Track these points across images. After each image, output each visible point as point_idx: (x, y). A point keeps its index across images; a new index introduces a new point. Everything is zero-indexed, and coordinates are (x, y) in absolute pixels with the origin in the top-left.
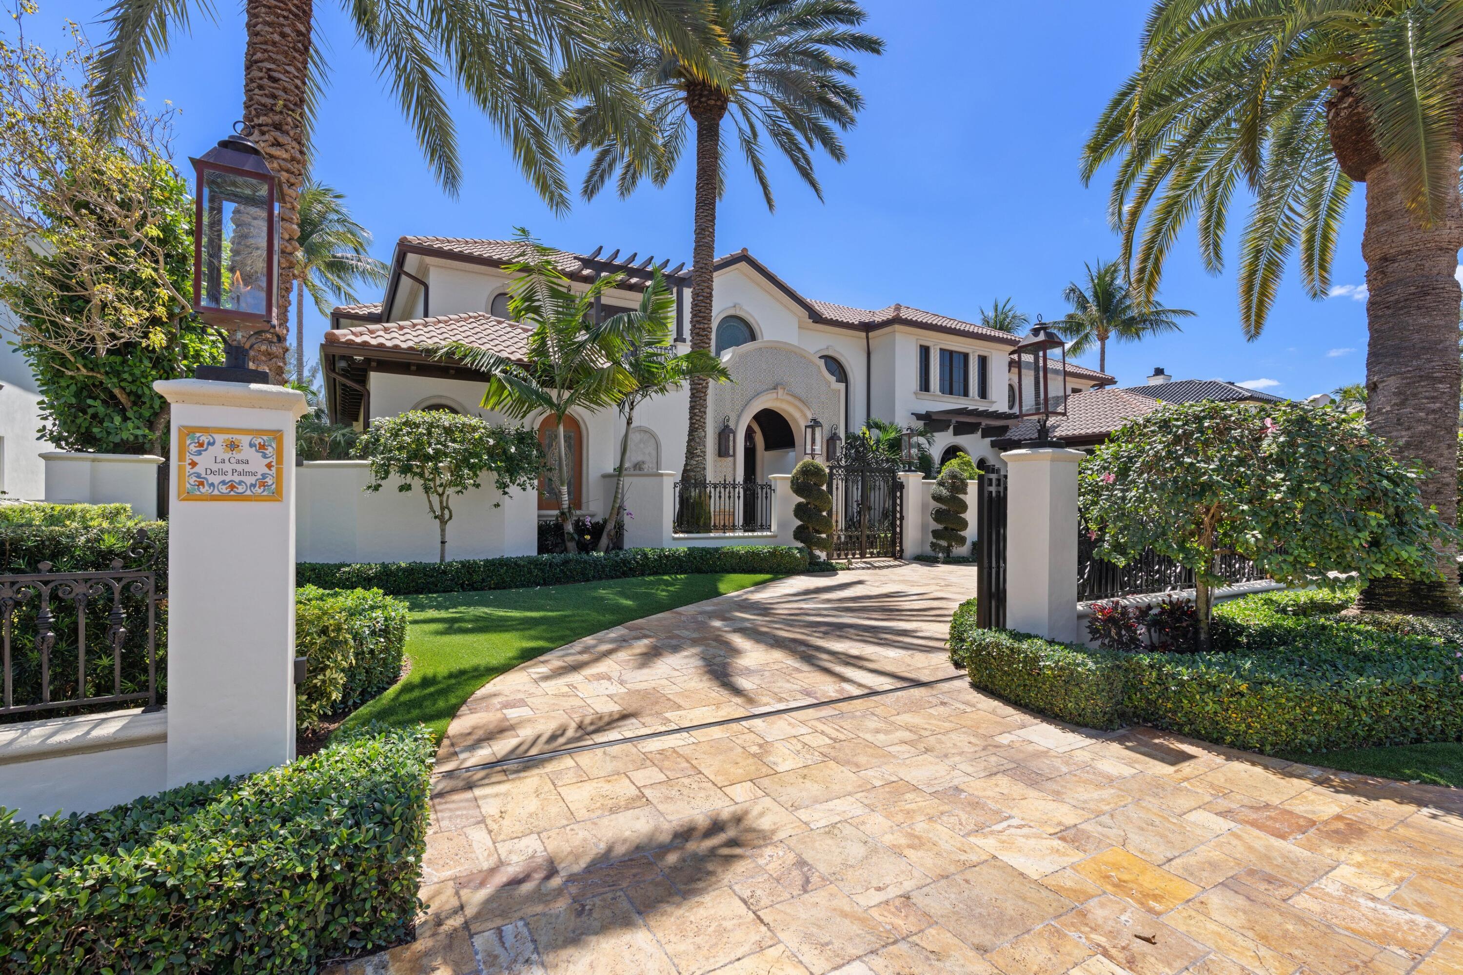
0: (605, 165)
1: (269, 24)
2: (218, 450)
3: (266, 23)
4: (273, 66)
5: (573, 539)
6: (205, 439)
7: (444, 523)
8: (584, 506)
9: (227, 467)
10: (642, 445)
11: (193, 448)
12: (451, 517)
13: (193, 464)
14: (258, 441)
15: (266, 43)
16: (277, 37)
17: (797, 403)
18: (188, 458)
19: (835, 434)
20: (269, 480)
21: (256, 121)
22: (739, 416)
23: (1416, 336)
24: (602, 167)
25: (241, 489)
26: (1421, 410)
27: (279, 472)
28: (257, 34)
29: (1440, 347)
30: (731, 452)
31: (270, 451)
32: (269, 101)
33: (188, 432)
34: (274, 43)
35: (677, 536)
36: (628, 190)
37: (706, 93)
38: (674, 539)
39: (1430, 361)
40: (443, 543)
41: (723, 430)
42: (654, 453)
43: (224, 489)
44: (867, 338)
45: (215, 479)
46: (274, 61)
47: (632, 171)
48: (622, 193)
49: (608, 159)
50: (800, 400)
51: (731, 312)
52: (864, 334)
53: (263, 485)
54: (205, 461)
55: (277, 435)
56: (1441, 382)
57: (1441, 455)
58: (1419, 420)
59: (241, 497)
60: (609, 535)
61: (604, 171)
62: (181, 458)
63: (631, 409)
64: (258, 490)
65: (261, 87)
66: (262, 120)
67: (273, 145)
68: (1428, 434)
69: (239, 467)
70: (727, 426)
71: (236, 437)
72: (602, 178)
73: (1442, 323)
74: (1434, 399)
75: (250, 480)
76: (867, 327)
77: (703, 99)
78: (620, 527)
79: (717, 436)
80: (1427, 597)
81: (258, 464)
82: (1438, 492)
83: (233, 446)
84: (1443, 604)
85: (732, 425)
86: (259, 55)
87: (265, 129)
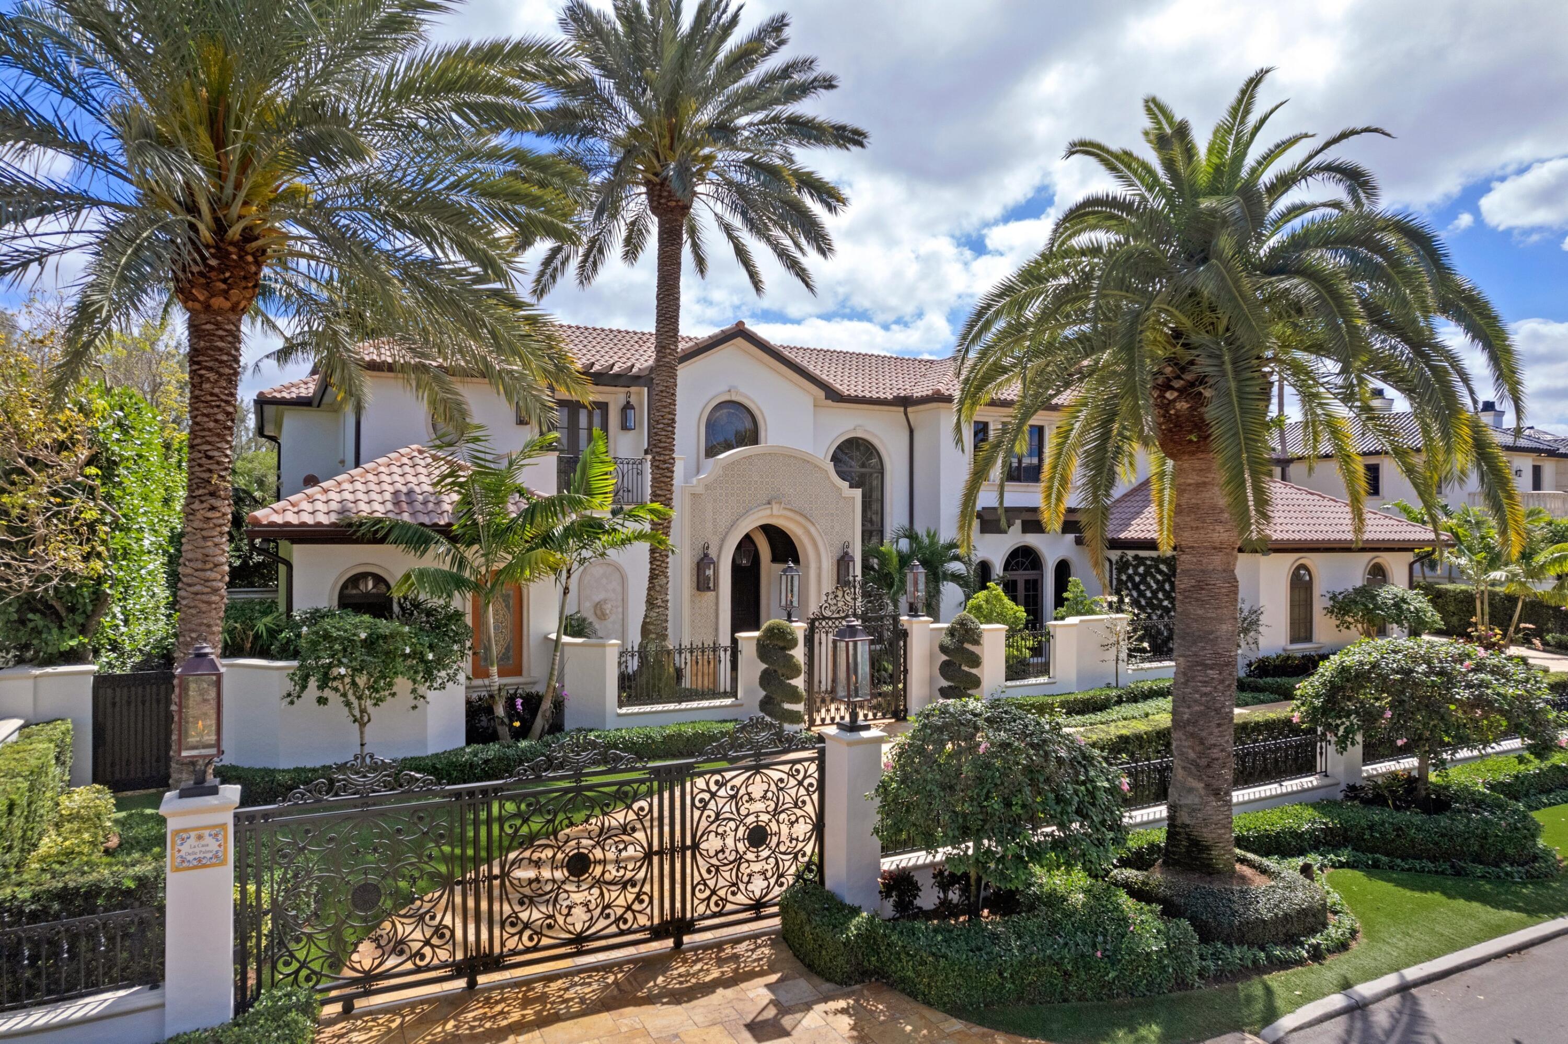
0: (557, 262)
1: (207, 416)
2: (192, 841)
3: (204, 415)
4: (209, 447)
5: (503, 723)
6: (185, 836)
7: (363, 725)
8: (525, 672)
9: (197, 850)
10: (604, 581)
11: (179, 842)
12: (369, 720)
13: (179, 851)
14: (213, 832)
15: (204, 430)
16: (212, 425)
17: (798, 518)
18: (177, 847)
19: (846, 554)
20: (220, 854)
21: (198, 493)
22: (723, 540)
23: (1195, 625)
24: (553, 265)
25: (204, 861)
26: (1197, 692)
27: (226, 848)
28: (197, 424)
29: (1211, 637)
30: (711, 585)
31: (220, 837)
32: (205, 475)
33: (177, 833)
34: (210, 430)
35: (624, 710)
36: (588, 278)
37: (665, 194)
38: (619, 715)
39: (1204, 648)
40: (362, 745)
41: (702, 559)
42: (619, 589)
43: (195, 863)
44: (906, 414)
45: (190, 858)
46: (209, 443)
47: (591, 259)
48: (581, 282)
49: (559, 256)
50: (801, 515)
51: (726, 398)
52: (902, 409)
53: (217, 857)
54: (185, 849)
55: (223, 826)
56: (1211, 669)
57: (1211, 734)
58: (1196, 701)
59: (205, 866)
60: (543, 716)
61: (556, 269)
62: (173, 849)
63: (568, 577)
64: (214, 860)
65: (200, 465)
66: (201, 492)
67: (210, 510)
68: (1202, 714)
69: (203, 849)
70: (706, 555)
71: (201, 832)
72: (554, 277)
73: (1214, 615)
74: (1206, 684)
75: (209, 855)
76: (904, 402)
77: (663, 201)
78: (559, 705)
79: (694, 566)
80: (1196, 859)
81: (213, 845)
82: (1208, 766)
83: (200, 837)
84: (1209, 866)
85: (713, 553)
86: (198, 441)
87: (203, 498)
